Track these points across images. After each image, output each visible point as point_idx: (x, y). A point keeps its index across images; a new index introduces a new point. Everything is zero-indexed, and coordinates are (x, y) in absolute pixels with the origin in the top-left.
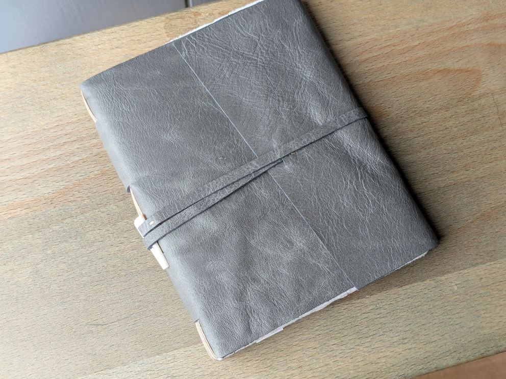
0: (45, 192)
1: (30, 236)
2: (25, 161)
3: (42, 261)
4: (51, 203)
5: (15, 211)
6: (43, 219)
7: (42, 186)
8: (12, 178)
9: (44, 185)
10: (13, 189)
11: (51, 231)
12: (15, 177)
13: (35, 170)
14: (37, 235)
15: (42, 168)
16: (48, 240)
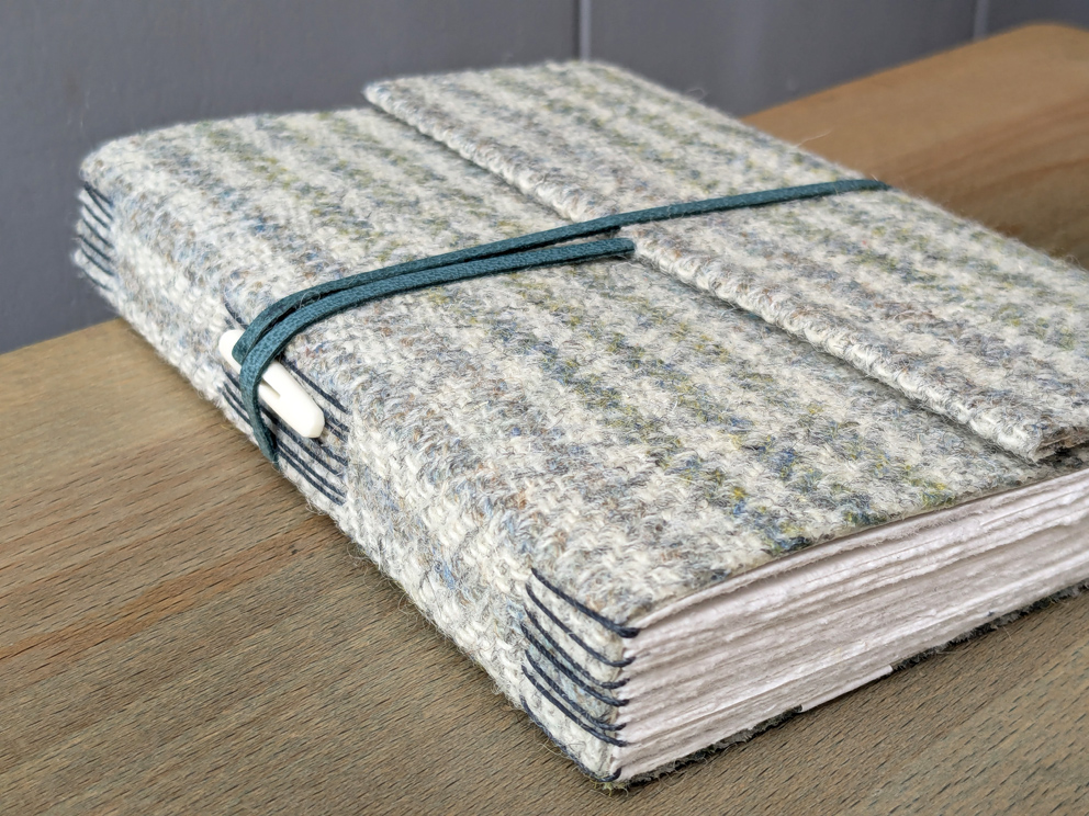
0: (258, 538)
1: (267, 632)
2: (149, 503)
3: (348, 670)
4: (294, 552)
5: (179, 598)
6: (291, 586)
7: (238, 531)
8: (125, 542)
9: (246, 526)
10: (141, 561)
11: (332, 601)
12: (133, 538)
13: (195, 510)
14: (289, 624)
15: (216, 500)
16: (336, 622)
